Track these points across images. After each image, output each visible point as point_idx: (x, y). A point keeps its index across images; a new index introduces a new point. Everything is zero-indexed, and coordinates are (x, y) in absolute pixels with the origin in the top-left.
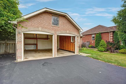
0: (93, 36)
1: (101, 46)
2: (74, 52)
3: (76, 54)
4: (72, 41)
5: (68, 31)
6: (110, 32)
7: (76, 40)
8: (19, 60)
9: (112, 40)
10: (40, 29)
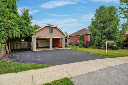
0: (79, 37)
1: (80, 44)
2: (62, 48)
3: (63, 48)
4: (61, 41)
5: (58, 36)
6: (89, 34)
7: (63, 40)
8: (34, 51)
9: (89, 40)
10: (43, 35)
